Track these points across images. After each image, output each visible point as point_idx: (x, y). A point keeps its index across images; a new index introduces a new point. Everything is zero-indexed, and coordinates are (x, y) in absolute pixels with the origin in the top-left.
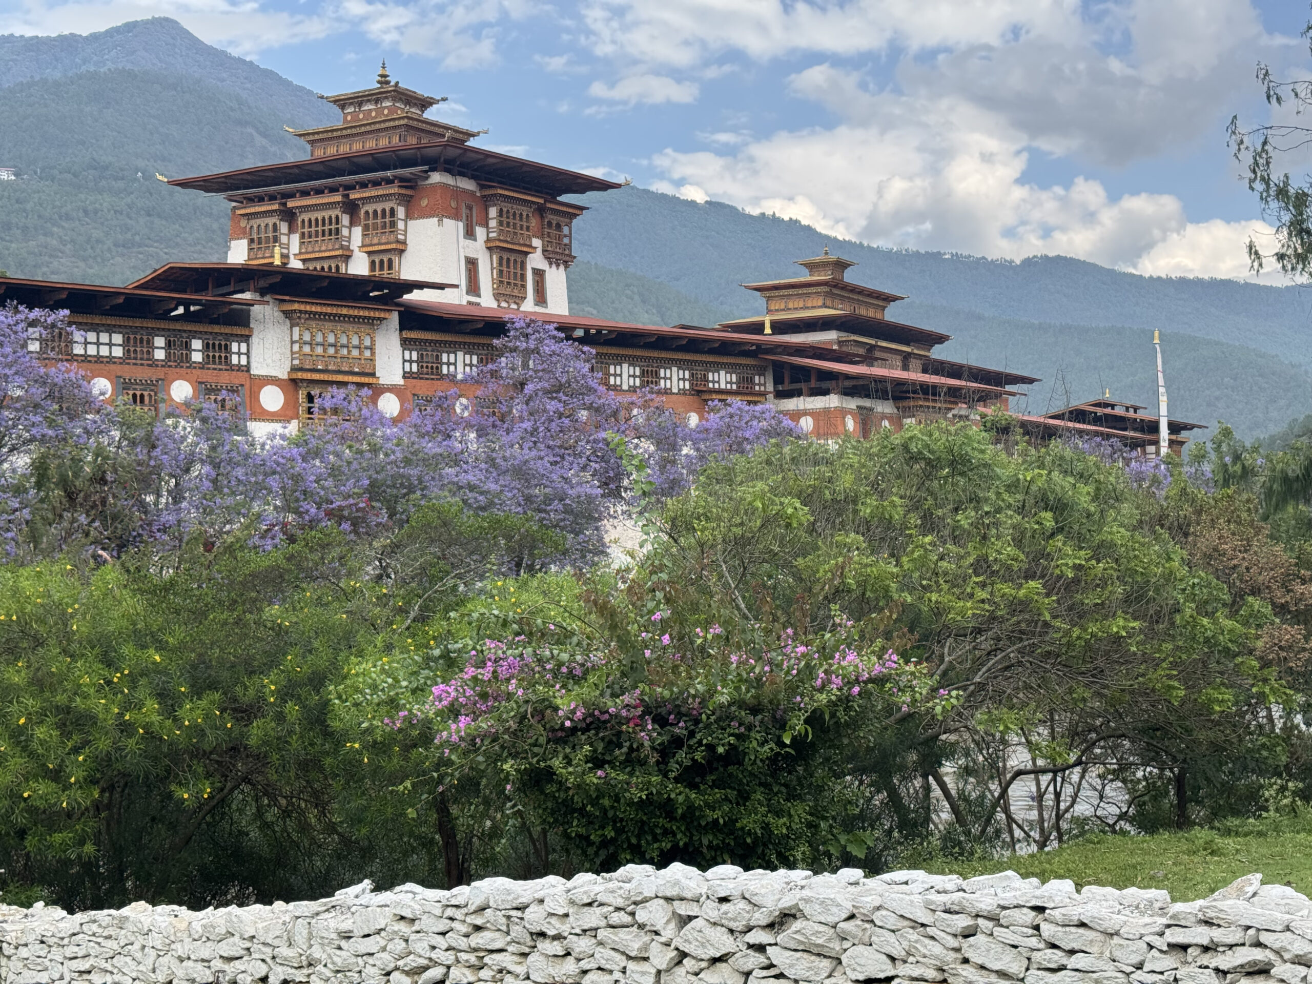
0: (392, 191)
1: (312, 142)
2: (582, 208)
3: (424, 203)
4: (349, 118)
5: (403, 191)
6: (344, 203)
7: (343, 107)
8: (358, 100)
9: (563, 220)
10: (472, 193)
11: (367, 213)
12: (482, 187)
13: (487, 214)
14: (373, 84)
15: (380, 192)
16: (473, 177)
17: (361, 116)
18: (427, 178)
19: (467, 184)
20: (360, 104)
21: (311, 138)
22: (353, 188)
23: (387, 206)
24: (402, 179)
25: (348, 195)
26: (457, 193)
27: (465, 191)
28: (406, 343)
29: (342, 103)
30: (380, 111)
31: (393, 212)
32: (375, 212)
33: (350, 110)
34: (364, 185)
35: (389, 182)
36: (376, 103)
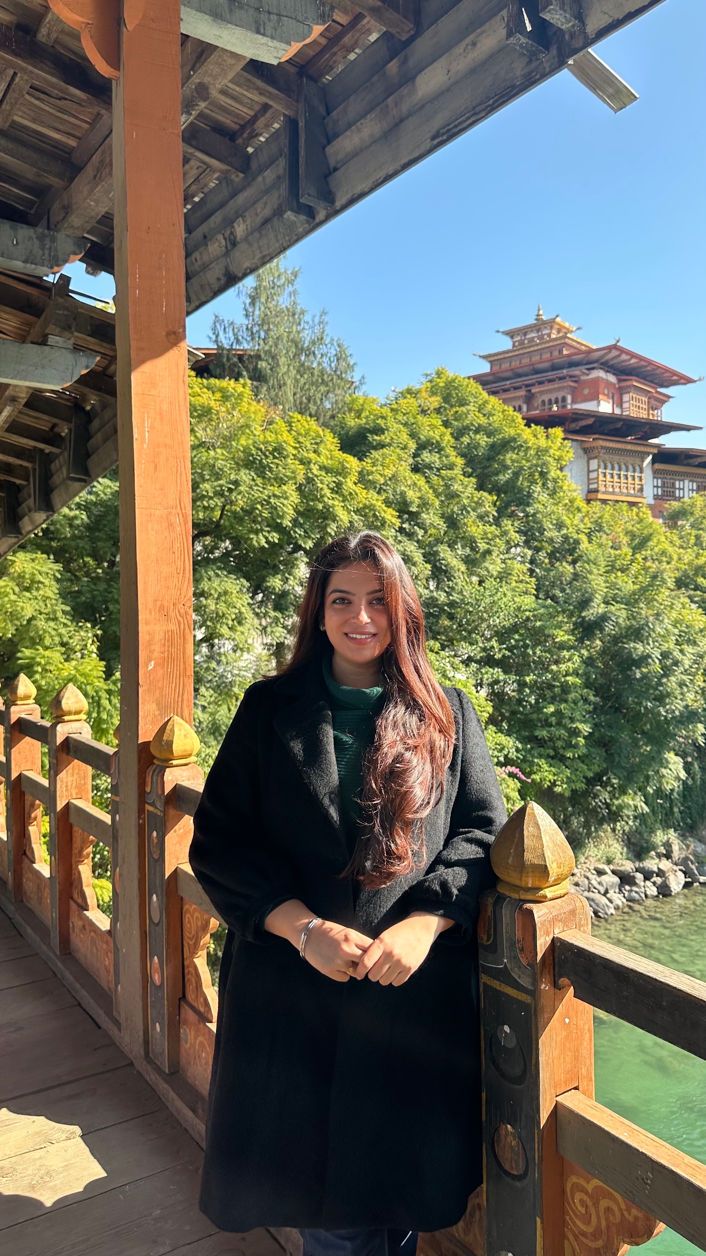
0: (565, 384)
1: (491, 362)
2: (669, 397)
3: (586, 391)
4: (517, 344)
5: (572, 384)
6: (526, 396)
7: (512, 337)
8: (524, 331)
9: (659, 404)
10: (615, 385)
11: (543, 401)
12: (620, 381)
13: (621, 399)
14: (533, 322)
15: (556, 386)
16: (614, 374)
17: (526, 342)
18: (588, 375)
19: (612, 379)
20: (525, 334)
21: (492, 359)
22: (533, 385)
23: (560, 395)
24: (571, 377)
25: (530, 391)
26: (608, 384)
27: (611, 383)
28: (656, 473)
29: (511, 334)
30: (541, 338)
31: (564, 399)
32: (550, 400)
33: (518, 338)
34: (541, 383)
35: (561, 379)
36: (538, 331)
